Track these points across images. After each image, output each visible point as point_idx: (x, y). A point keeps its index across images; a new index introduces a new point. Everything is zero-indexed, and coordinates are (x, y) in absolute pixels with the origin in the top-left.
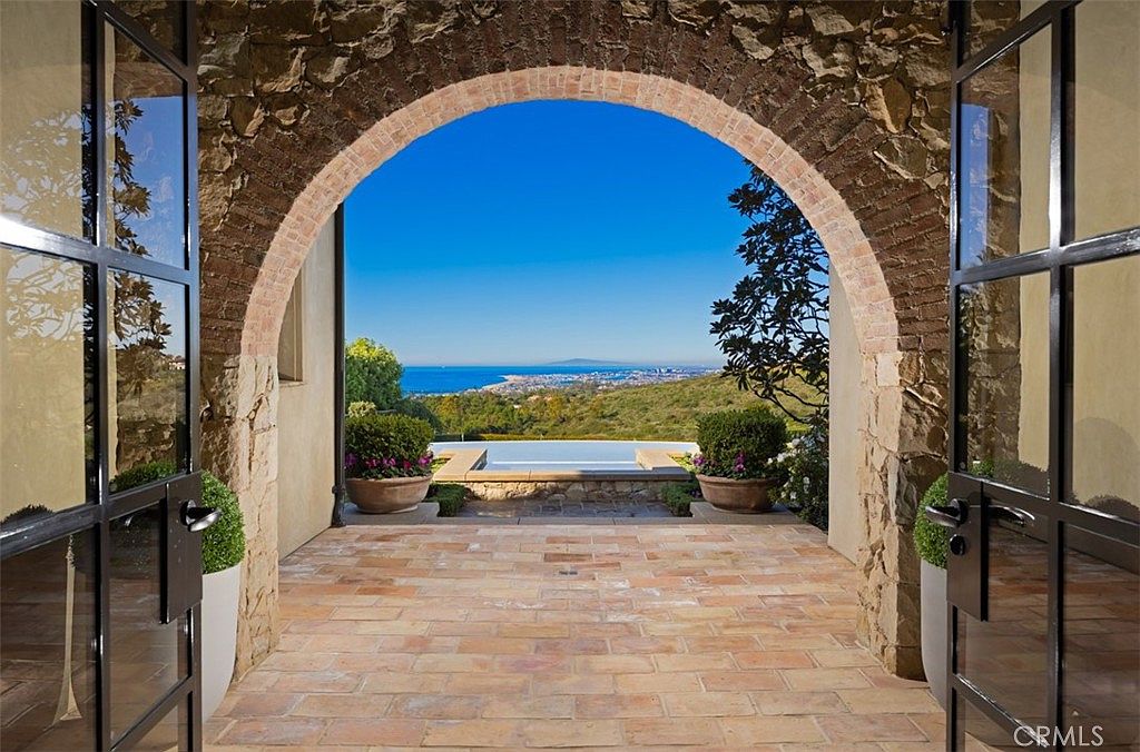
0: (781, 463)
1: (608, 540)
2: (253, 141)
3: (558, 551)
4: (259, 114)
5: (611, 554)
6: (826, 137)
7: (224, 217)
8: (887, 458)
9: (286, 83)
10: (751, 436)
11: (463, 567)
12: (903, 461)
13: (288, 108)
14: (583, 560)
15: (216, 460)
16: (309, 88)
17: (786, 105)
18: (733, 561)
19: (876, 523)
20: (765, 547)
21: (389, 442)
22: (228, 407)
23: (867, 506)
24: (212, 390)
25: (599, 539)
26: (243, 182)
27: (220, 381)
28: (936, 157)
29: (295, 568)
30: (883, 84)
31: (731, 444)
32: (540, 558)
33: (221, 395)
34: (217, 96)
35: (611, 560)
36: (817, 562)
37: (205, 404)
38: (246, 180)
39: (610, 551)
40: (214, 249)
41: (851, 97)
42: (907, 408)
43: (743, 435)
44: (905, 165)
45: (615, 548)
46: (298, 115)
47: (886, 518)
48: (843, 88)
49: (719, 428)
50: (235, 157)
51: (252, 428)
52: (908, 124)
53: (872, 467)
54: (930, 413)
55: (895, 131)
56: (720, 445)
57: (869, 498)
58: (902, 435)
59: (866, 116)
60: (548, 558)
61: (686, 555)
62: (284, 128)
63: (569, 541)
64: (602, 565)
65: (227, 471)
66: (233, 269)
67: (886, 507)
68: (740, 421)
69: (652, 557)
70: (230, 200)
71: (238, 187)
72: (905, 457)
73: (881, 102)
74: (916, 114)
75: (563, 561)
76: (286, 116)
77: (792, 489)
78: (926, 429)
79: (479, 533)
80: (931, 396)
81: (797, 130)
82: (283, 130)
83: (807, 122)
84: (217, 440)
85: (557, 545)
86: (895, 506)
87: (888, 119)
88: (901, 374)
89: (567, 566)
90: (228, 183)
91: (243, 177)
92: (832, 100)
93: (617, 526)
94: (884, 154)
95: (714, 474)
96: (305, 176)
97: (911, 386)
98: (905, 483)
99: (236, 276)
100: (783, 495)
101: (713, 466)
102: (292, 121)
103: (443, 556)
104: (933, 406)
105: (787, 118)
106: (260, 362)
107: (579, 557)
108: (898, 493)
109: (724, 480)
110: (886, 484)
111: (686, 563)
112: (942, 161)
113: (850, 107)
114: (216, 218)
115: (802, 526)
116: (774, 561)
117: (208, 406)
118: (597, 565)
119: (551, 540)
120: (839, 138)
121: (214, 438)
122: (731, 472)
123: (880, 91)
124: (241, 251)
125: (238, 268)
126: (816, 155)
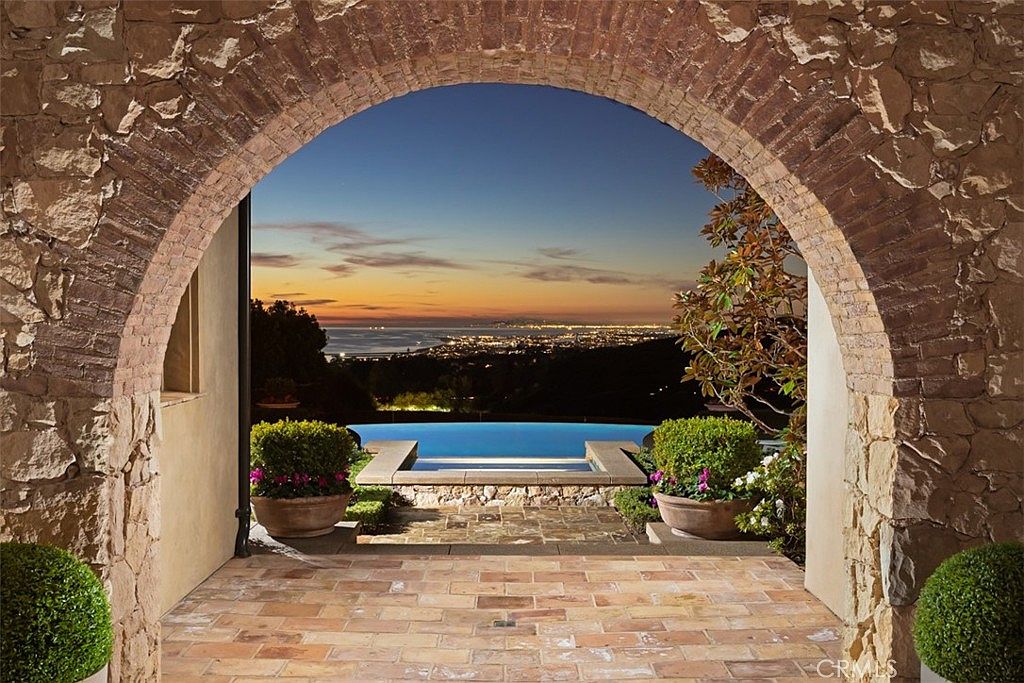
0: (752, 485)
1: (551, 577)
2: (127, 140)
3: (494, 593)
4: (135, 108)
5: (555, 598)
6: (810, 135)
7: (94, 232)
8: (879, 522)
9: (166, 69)
10: (716, 451)
11: (384, 616)
12: (898, 529)
13: (168, 100)
14: (522, 606)
15: (83, 525)
16: (194, 76)
17: (763, 98)
18: (696, 609)
19: (865, 599)
20: (732, 588)
21: (303, 456)
22: (97, 461)
23: (854, 575)
24: (79, 441)
25: (541, 577)
26: (115, 188)
27: (88, 430)
28: (941, 162)
29: (189, 618)
30: (877, 74)
31: (693, 459)
32: (472, 602)
33: (89, 448)
34: (85, 86)
35: (555, 605)
36: (793, 611)
37: (70, 458)
38: (119, 187)
39: (553, 593)
40: (82, 269)
41: (842, 89)
42: (904, 465)
43: (707, 448)
44: (905, 174)
45: (559, 589)
46: (182, 107)
47: (878, 595)
48: (831, 78)
49: (679, 440)
50: (106, 159)
51: (127, 484)
52: (908, 121)
53: (861, 529)
54: (931, 472)
55: (893, 131)
56: (680, 459)
57: (858, 566)
58: (897, 499)
59: (858, 111)
60: (483, 602)
61: (641, 600)
62: (164, 123)
63: (508, 579)
64: (545, 613)
65: (96, 539)
66: (104, 294)
67: (878, 581)
68: (703, 432)
69: (602, 602)
70: (102, 210)
71: (109, 195)
72: (903, 524)
73: (876, 95)
74: (918, 108)
75: (500, 606)
76: (167, 109)
77: (763, 515)
78: (926, 491)
79: (403, 567)
80: (934, 452)
81: (777, 130)
82: (164, 126)
83: (787, 120)
84: (85, 502)
85: (492, 584)
86: (889, 583)
87: (884, 116)
88: (897, 424)
89: (504, 614)
90: (97, 190)
91: (115, 185)
92: (819, 93)
93: (562, 557)
94: (879, 158)
95: (673, 494)
96: (190, 181)
97: (908, 439)
98: (901, 557)
99: (107, 304)
100: (753, 521)
101: (674, 483)
102: (173, 116)
103: (361, 599)
104: (936, 465)
105: (764, 114)
106: (138, 400)
107: (517, 601)
108: (893, 568)
109: (685, 500)
110: (878, 554)
111: (640, 611)
112: (948, 168)
113: (838, 101)
114: (83, 234)
115: (774, 559)
116: (742, 609)
117: (74, 460)
118: (536, 614)
119: (487, 577)
120: (827, 138)
121: (80, 499)
122: (693, 493)
123: (875, 83)
124: (113, 273)
125: (110, 293)
126: (798, 161)
